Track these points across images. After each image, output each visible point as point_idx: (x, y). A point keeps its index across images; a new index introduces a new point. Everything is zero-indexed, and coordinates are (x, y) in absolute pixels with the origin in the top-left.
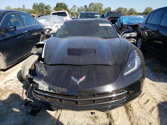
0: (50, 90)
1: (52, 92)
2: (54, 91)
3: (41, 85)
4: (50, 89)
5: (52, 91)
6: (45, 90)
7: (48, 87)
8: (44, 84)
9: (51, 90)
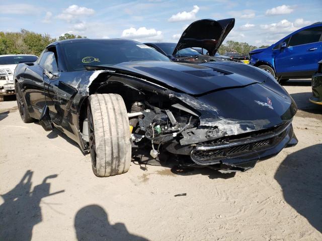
0: (246, 130)
1: (251, 131)
2: (253, 129)
3: (223, 127)
4: (243, 127)
5: (249, 130)
6: (236, 134)
7: (238, 125)
8: (229, 123)
9: (247, 128)
